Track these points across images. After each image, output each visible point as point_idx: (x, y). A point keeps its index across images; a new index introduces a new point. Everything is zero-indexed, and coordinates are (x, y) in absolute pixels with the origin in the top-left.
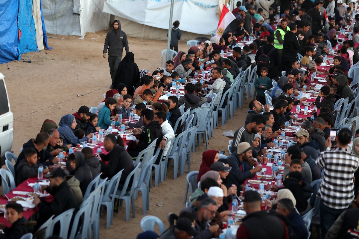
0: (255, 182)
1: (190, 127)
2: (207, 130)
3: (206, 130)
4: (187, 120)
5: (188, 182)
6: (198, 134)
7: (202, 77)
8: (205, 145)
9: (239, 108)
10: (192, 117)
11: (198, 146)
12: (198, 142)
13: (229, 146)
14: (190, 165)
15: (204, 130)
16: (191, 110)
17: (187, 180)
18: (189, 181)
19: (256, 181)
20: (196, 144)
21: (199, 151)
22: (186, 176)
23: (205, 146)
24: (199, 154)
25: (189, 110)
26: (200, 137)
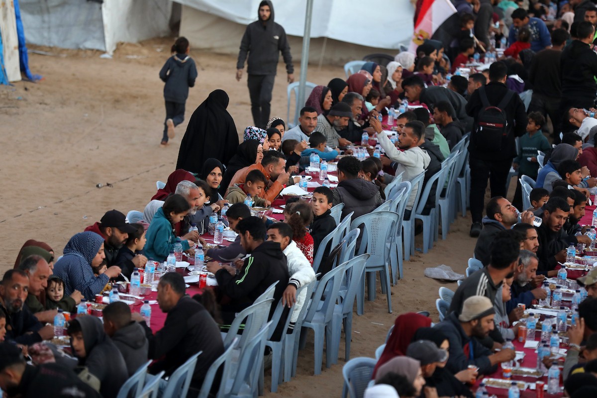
0: (498, 384)
1: (350, 258)
2: (390, 265)
3: (387, 264)
4: (345, 240)
5: (345, 381)
6: (368, 274)
7: (379, 144)
8: (385, 297)
9: (462, 216)
10: (355, 235)
11: (368, 298)
12: (369, 291)
13: (438, 300)
14: (351, 343)
15: (382, 264)
16: (353, 218)
17: (343, 378)
18: (349, 380)
19: (500, 381)
20: (365, 295)
21: (371, 311)
22: (341, 369)
23: (385, 300)
24: (370, 317)
25: (349, 218)
26: (374, 280)
